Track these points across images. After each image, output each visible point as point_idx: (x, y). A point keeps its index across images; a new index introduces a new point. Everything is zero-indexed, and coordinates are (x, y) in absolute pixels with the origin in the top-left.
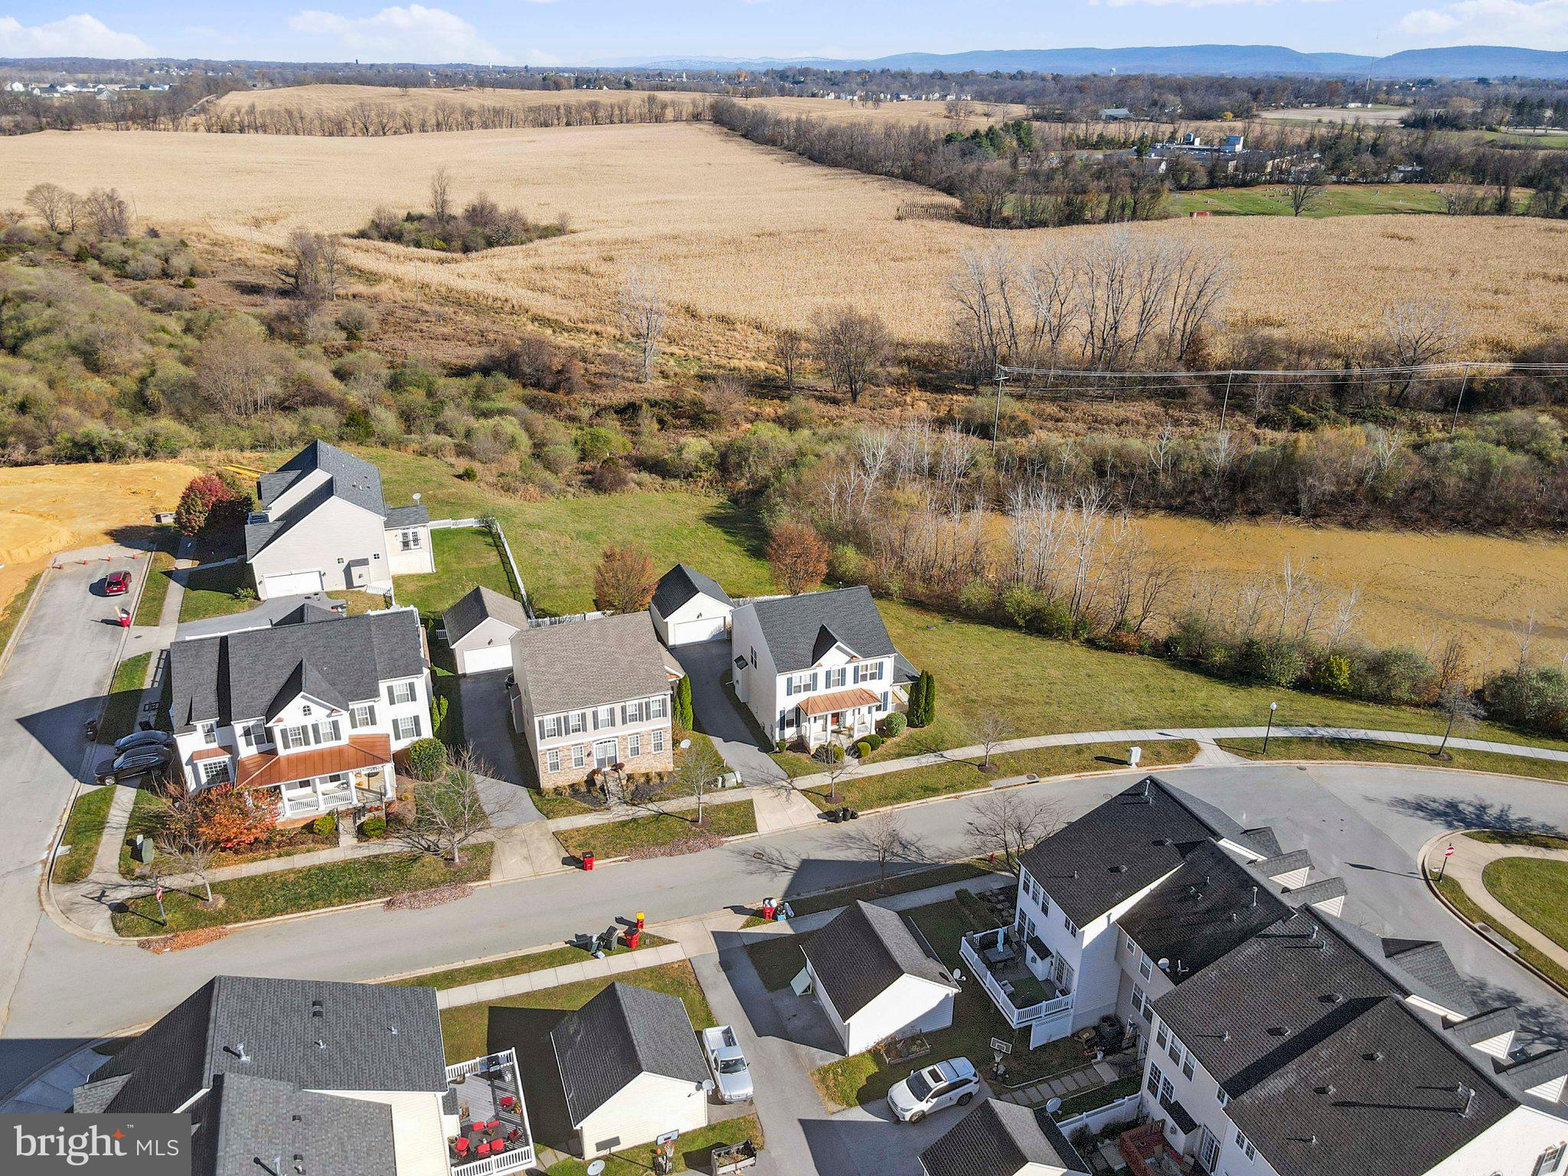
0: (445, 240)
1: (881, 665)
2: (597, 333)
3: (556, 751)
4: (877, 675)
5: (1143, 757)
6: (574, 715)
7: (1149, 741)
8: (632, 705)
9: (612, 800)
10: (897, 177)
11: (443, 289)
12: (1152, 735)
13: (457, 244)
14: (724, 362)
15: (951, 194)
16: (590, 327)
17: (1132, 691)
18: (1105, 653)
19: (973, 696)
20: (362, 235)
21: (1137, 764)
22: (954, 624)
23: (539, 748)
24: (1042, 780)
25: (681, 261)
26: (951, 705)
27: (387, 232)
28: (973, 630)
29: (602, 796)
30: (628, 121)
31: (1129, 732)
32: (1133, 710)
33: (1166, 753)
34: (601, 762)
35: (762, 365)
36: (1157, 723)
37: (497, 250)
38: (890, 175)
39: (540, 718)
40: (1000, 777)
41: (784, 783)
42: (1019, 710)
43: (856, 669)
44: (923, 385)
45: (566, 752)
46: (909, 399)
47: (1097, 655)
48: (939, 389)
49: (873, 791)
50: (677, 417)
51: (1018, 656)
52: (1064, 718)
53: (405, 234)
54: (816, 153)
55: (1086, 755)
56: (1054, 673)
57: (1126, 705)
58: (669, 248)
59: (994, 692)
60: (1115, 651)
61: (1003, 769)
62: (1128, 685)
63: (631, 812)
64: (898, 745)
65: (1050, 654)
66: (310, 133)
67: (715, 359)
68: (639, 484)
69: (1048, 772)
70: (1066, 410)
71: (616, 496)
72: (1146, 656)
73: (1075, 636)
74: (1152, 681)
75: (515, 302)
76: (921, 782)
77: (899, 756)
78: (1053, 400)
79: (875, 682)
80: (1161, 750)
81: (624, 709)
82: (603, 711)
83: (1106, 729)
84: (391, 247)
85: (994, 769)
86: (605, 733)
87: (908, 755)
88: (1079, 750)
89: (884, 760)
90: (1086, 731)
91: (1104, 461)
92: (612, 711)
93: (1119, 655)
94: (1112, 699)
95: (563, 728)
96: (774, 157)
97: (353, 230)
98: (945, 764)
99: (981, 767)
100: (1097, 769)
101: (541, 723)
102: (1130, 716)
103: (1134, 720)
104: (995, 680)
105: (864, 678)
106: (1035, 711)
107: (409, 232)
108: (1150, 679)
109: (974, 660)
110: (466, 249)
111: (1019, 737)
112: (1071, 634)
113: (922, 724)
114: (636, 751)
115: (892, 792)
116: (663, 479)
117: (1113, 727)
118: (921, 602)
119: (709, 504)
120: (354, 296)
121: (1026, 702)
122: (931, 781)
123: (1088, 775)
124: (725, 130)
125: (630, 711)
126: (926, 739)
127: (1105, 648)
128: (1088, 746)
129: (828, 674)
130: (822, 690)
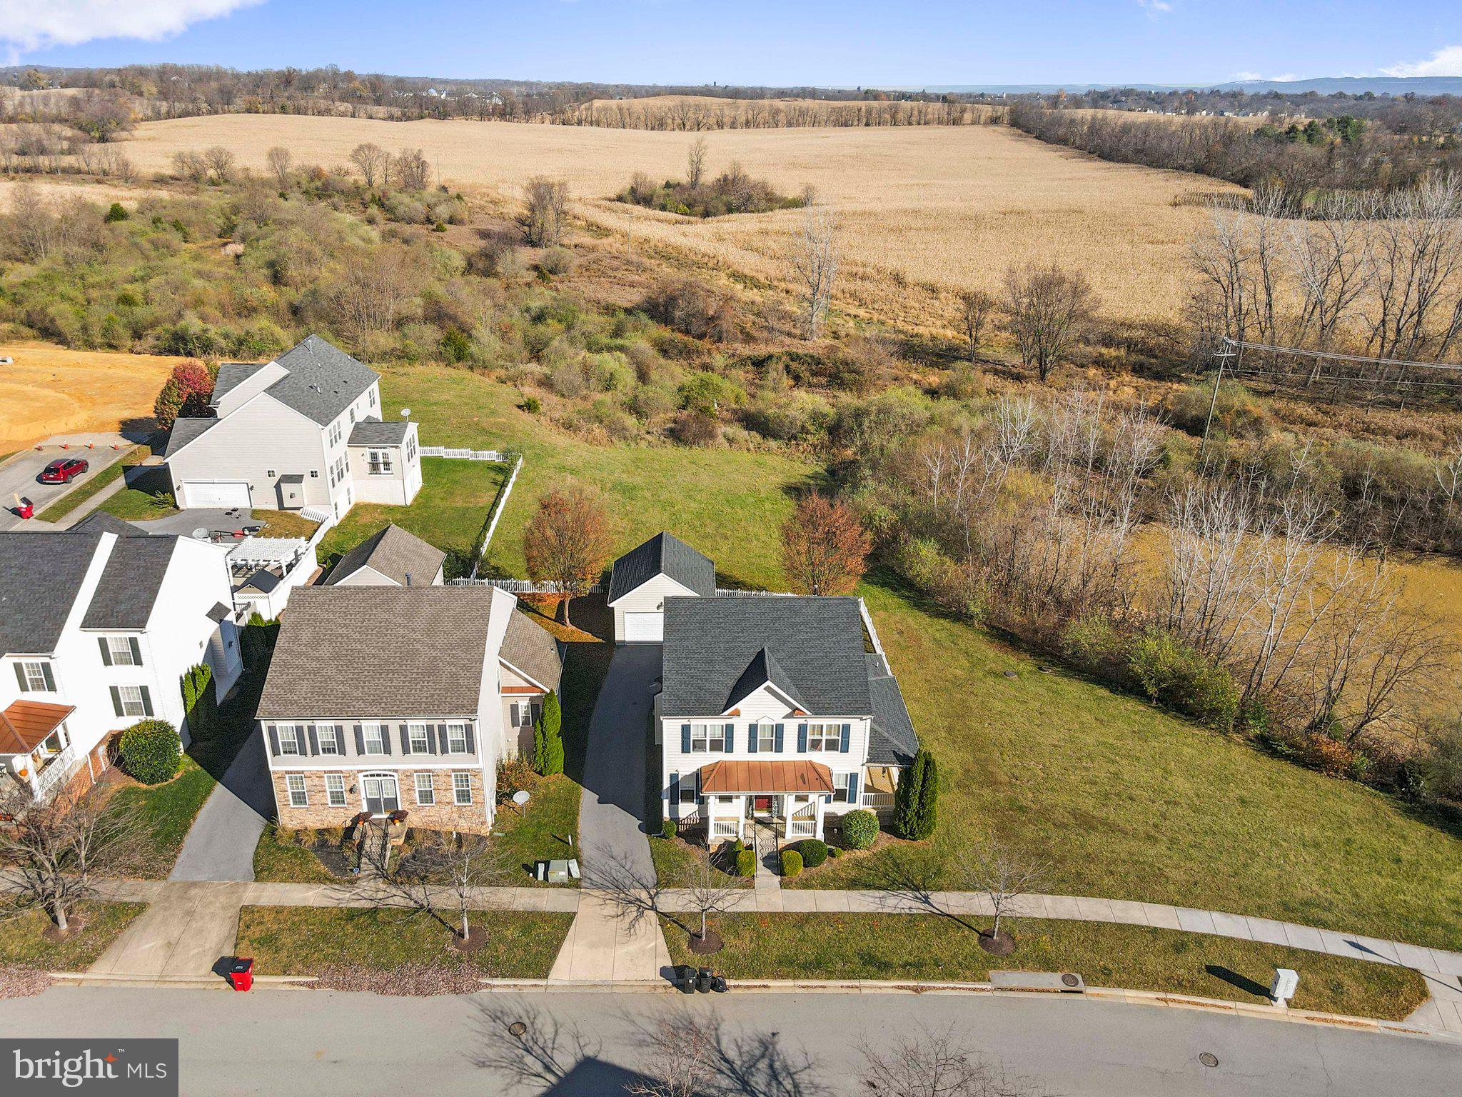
0: (689, 206)
1: (846, 729)
2: (787, 292)
3: (298, 776)
4: (840, 744)
5: (1303, 987)
6: (325, 727)
7: (1325, 956)
8: (416, 727)
9: (367, 867)
10: (1189, 170)
11: (660, 245)
12: (1334, 943)
13: (700, 209)
14: (909, 328)
15: (1246, 187)
16: (783, 285)
17: (1317, 845)
18: (1286, 766)
19: (1026, 799)
20: (620, 199)
21: (1288, 1002)
22: (1049, 675)
23: (271, 768)
24: (1090, 990)
25: (912, 233)
26: (983, 808)
27: (639, 196)
28: (1074, 689)
29: (353, 859)
30: (926, 123)
31: (1290, 927)
32: (1307, 884)
33: (1354, 991)
34: (374, 804)
35: (950, 333)
36: (1351, 920)
37: (734, 216)
38: (1181, 168)
39: (270, 723)
40: (1013, 966)
41: (644, 895)
42: (1095, 841)
43: (802, 730)
44: (1138, 370)
45: (316, 781)
46: (1113, 383)
47: (1268, 765)
48: (1158, 377)
49: (778, 941)
50: (814, 374)
51: (1133, 745)
52: (1174, 874)
53: (655, 199)
54: (1107, 151)
55: (1193, 958)
56: (1181, 784)
57: (1299, 870)
58: (903, 221)
59: (1063, 799)
60: (1305, 765)
61: (1024, 950)
62: (1312, 832)
63: (380, 895)
64: (859, 864)
65: (1186, 750)
66: (635, 127)
67: (900, 324)
68: (731, 441)
69: (1104, 976)
70: (1326, 413)
71: (696, 450)
72: (1359, 785)
73: (1240, 725)
74: (1360, 834)
75: (721, 259)
76: (866, 943)
77: (853, 884)
78: (1312, 401)
79: (835, 755)
80: (1347, 981)
81: (403, 730)
82: (371, 729)
83: (1245, 912)
84: (640, 210)
85: (1008, 946)
86: (375, 762)
87: (868, 886)
88: (1181, 942)
89: (824, 886)
90: (1205, 907)
91: (1361, 476)
92: (385, 731)
93: (1310, 775)
94: (1276, 852)
95: (305, 744)
96: (1061, 153)
97: (613, 196)
98: (924, 917)
99: (985, 936)
100: (1204, 992)
101: (272, 731)
102: (1300, 894)
103: (1306, 903)
104: (1074, 778)
105: (816, 745)
106: (1123, 847)
107: (659, 197)
108: (1357, 829)
109: (1055, 737)
110: (706, 214)
111: (1076, 892)
112: (1232, 722)
113: (912, 835)
114: (426, 797)
115: (809, 953)
116: (764, 437)
117: (1260, 912)
118: (1012, 635)
119: (802, 471)
120: (576, 246)
121: (1112, 828)
122: (882, 947)
123: (1183, 1002)
124: (1020, 132)
125: (413, 735)
126: (911, 862)
127: (1287, 757)
128: (1200, 940)
129: (753, 729)
130: (740, 753)
